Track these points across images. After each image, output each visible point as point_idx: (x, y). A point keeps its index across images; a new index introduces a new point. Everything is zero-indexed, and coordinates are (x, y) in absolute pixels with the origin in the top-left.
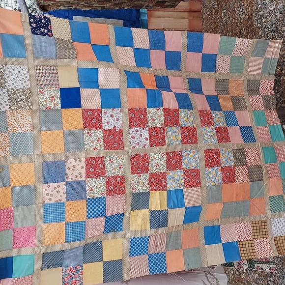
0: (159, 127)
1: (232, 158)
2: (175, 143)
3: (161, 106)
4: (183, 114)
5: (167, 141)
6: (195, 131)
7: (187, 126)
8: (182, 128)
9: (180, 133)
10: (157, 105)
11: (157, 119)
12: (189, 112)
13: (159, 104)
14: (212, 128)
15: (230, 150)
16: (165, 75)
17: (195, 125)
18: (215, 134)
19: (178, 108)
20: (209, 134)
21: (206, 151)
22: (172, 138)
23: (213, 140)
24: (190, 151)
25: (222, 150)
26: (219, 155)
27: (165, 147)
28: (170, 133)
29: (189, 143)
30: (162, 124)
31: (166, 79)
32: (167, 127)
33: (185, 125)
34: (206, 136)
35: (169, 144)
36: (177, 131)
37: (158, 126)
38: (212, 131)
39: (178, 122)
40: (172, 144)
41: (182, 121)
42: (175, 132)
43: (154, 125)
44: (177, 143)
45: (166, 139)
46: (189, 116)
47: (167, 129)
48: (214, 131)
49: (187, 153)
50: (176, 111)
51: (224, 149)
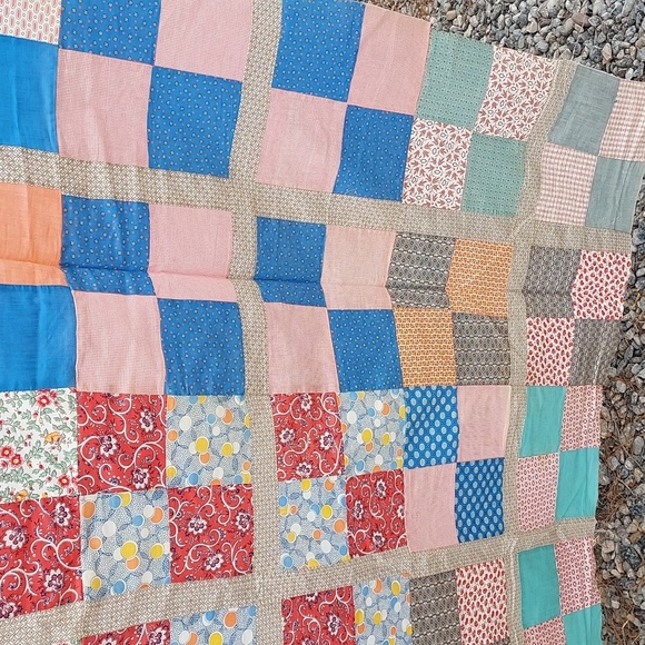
0: (46, 501)
1: (406, 624)
2: (132, 584)
3: (62, 376)
4: (185, 423)
5: (87, 578)
6: (247, 508)
7: (205, 482)
8: (177, 493)
9: (166, 521)
10: (41, 376)
11: (37, 451)
12: (220, 411)
13: (53, 367)
14: (330, 485)
15: (399, 584)
16: (133, 197)
17: (245, 476)
18: (343, 516)
19: (160, 392)
20: (311, 516)
21: (291, 607)
22: (117, 555)
23: (326, 547)
24: (212, 615)
25: (366, 592)
26: (348, 618)
27: (77, 609)
28: (110, 529)
29: (209, 575)
30: (63, 481)
31: (134, 218)
32: (90, 498)
33: (195, 478)
34: (296, 529)
35: (103, 593)
36: (149, 511)
37: (39, 492)
38: (331, 502)
39: (155, 462)
40: (120, 588)
41: (181, 457)
42: (139, 520)
43: (18, 488)
44: (148, 578)
45: (85, 561)
46: (216, 431)
47: (91, 507)
48: (341, 496)
49: (197, 627)
50: (147, 404)
51: (373, 584)
